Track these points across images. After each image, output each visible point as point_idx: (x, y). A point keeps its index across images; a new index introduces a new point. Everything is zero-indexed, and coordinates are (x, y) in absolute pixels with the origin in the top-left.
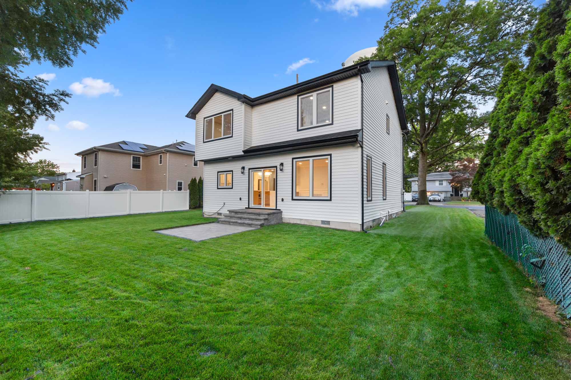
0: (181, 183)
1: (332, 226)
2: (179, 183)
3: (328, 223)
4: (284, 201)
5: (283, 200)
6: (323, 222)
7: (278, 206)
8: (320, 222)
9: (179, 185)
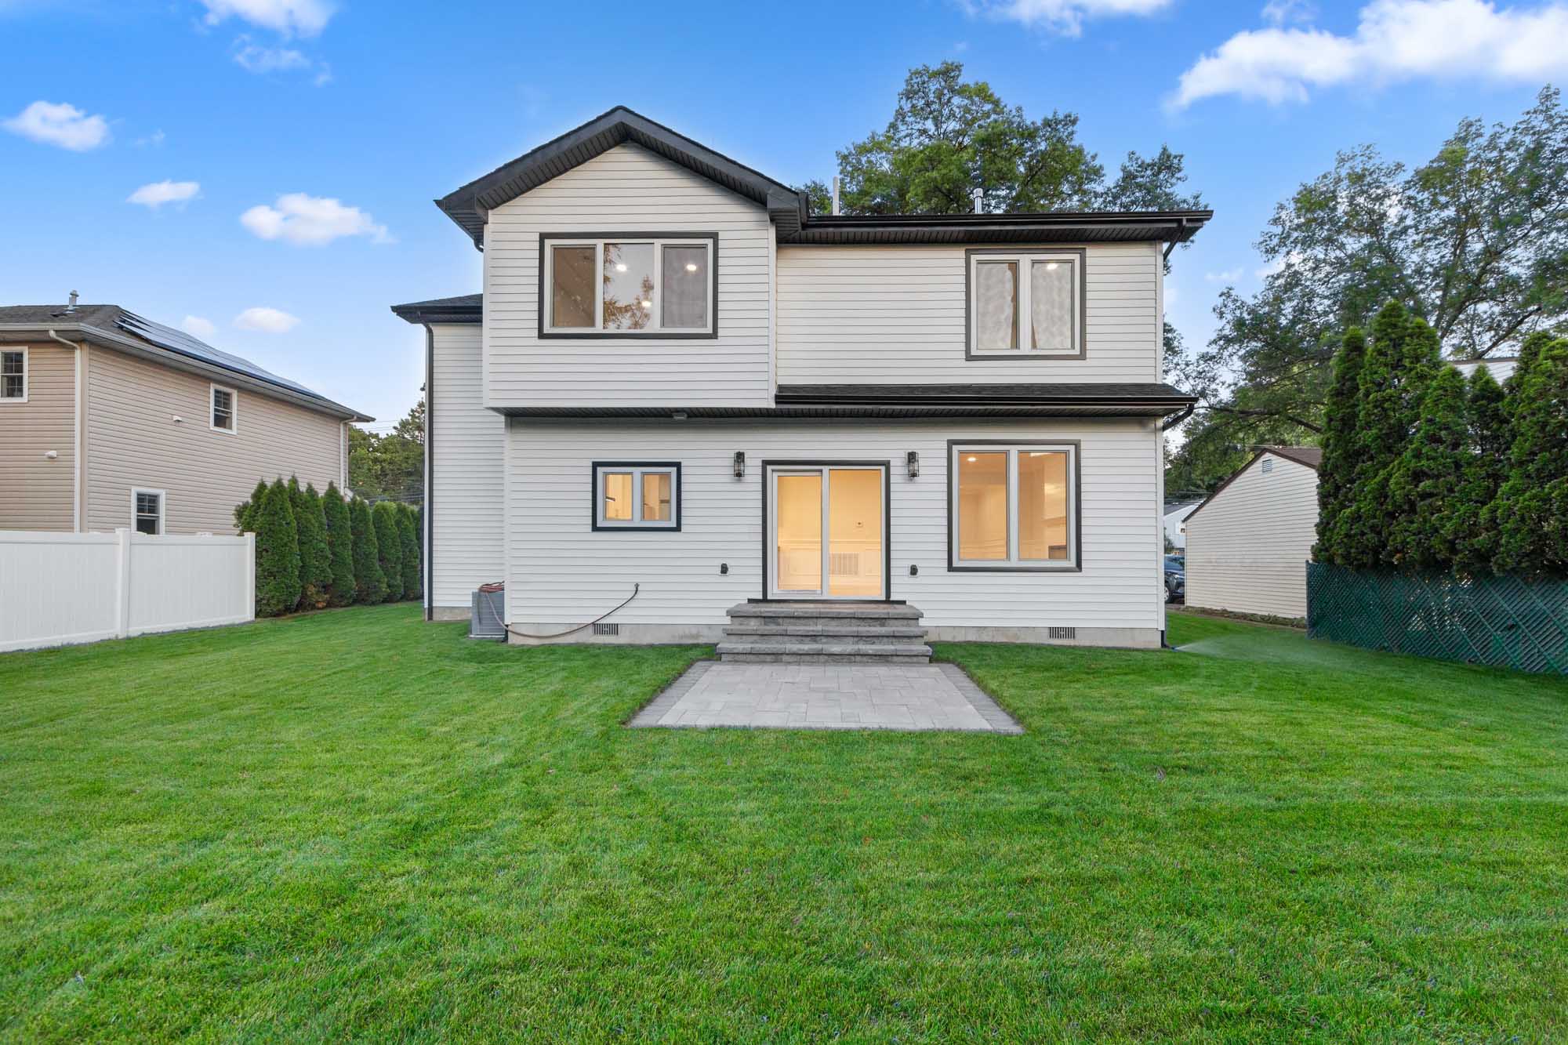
0: (154, 499)
1: (1081, 641)
2: (141, 498)
3: (1070, 632)
4: (919, 573)
5: (914, 571)
6: (1054, 632)
7: (893, 589)
8: (1047, 631)
9: (140, 509)
